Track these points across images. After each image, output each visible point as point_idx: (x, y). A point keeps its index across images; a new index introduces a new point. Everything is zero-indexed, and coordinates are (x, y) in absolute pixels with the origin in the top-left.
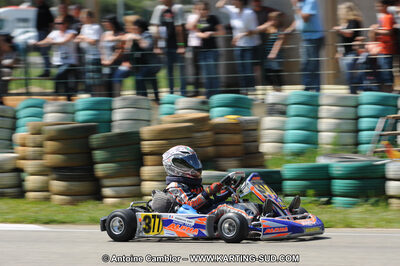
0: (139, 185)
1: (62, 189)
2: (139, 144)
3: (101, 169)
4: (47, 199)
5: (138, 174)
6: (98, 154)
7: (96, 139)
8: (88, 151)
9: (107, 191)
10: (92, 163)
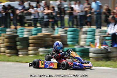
0: (28, 52)
1: (8, 52)
2: (28, 41)
3: (19, 47)
4: (5, 55)
5: (27, 49)
6: (18, 43)
7: (17, 39)
8: (15, 42)
9: (20, 53)
10: (16, 45)
